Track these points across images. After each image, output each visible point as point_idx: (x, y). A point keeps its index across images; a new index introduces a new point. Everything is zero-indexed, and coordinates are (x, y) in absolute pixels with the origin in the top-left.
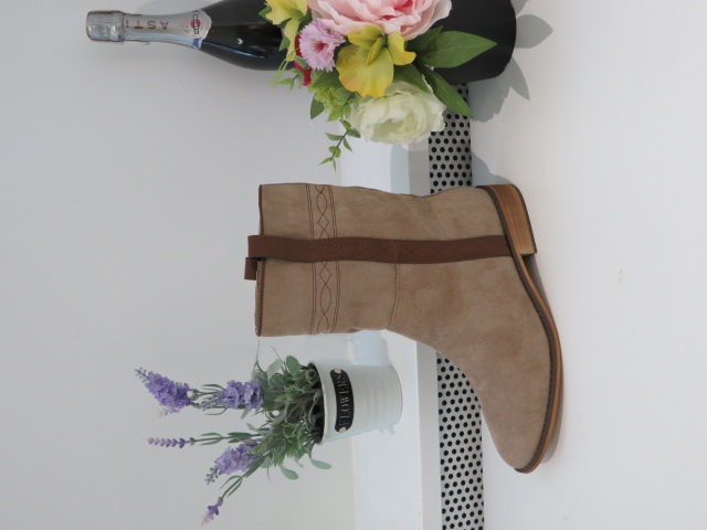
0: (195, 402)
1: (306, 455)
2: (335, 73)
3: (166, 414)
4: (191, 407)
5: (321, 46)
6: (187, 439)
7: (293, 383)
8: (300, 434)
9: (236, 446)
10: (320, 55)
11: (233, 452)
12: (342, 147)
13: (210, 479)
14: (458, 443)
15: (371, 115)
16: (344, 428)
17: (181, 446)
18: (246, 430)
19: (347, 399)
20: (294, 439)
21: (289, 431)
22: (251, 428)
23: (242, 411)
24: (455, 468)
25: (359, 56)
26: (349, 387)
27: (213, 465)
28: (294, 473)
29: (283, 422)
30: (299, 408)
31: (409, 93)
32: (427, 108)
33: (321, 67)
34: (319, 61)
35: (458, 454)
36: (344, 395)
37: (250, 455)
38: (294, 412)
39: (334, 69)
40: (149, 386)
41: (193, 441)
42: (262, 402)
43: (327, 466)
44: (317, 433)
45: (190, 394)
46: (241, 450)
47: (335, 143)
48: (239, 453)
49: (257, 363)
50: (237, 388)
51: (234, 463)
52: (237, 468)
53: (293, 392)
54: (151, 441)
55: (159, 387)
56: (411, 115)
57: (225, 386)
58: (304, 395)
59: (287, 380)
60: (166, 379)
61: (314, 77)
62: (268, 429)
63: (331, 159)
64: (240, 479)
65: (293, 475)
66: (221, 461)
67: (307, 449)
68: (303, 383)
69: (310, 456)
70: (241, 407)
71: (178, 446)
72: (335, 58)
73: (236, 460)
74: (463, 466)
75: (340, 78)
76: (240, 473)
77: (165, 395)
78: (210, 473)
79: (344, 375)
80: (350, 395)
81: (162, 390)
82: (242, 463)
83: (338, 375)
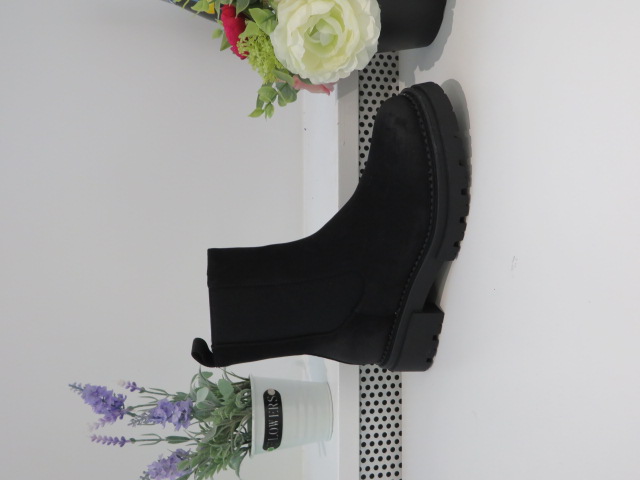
0: (132, 412)
11: (164, 461)
16: (272, 448)
24: (376, 451)
38: (223, 432)
45: (127, 404)
46: (172, 459)
48: (169, 463)
51: (163, 472)
52: (166, 476)
60: (105, 388)
66: (152, 468)
69: (238, 471)
73: (166, 469)
79: (277, 395)
80: (280, 419)
81: (97, 403)
82: (171, 472)
83: (271, 396)
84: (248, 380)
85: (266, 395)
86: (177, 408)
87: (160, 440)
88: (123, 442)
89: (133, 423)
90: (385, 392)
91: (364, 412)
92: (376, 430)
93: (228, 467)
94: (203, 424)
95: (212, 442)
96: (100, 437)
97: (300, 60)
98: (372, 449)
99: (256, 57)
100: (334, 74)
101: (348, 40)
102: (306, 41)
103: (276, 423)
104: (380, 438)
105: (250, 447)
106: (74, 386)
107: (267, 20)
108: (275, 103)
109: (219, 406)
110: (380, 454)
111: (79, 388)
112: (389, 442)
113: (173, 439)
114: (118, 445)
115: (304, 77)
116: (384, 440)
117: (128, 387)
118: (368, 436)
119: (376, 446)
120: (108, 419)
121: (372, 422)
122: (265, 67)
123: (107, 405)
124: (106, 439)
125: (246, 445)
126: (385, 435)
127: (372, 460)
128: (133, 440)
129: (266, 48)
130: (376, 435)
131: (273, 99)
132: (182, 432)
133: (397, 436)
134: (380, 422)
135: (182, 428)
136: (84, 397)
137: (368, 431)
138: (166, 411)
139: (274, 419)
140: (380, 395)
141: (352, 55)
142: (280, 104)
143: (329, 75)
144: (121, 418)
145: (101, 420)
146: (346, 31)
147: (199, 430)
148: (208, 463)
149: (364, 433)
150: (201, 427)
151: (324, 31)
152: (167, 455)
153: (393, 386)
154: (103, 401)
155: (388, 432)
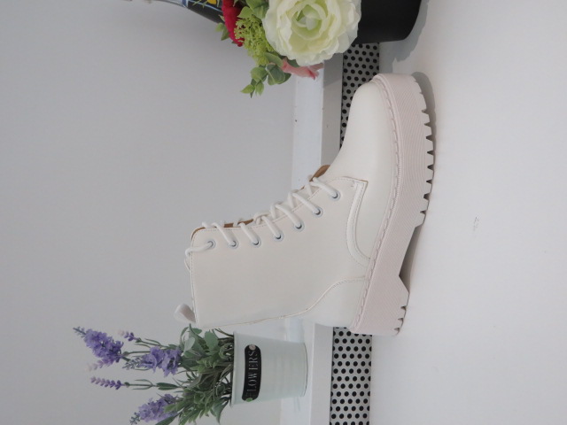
0: (128, 357)
11: (153, 404)
16: (251, 399)
38: (206, 381)
45: (123, 350)
46: (160, 402)
51: (152, 414)
52: (154, 418)
60: (105, 334)
73: (154, 412)
78: (134, 416)
79: (258, 350)
80: (259, 372)
81: (97, 347)
82: (159, 414)
83: (251, 351)
84: (233, 336)
85: (247, 350)
86: (167, 355)
87: (151, 386)
88: (119, 385)
89: (127, 366)
90: (356, 354)
91: (336, 371)
93: (209, 413)
94: (190, 373)
95: (196, 389)
96: (99, 379)
97: (287, 42)
98: (342, 406)
99: (250, 42)
100: (318, 56)
101: (330, 25)
102: (293, 24)
103: (255, 376)
104: (350, 397)
105: (230, 398)
106: (77, 330)
107: (259, 6)
108: (265, 83)
109: (204, 356)
110: (350, 411)
111: (82, 332)
113: (163, 386)
114: (114, 388)
115: (291, 59)
116: (354, 399)
117: (126, 337)
118: (339, 394)
120: (106, 361)
121: (343, 381)
122: (258, 50)
123: (105, 350)
124: (104, 381)
125: (228, 396)
126: (354, 394)
128: (127, 384)
129: (259, 32)
131: (264, 78)
132: (170, 379)
133: (365, 396)
135: (170, 374)
136: (86, 341)
137: (339, 389)
138: (157, 357)
139: (253, 372)
140: (352, 356)
141: (334, 38)
142: (270, 83)
143: (313, 57)
144: (117, 361)
145: (100, 362)
146: (329, 16)
147: (186, 379)
148: (192, 408)
149: (335, 391)
150: (188, 376)
151: (310, 16)
152: (156, 399)
153: (364, 349)
154: (103, 345)
155: (358, 391)
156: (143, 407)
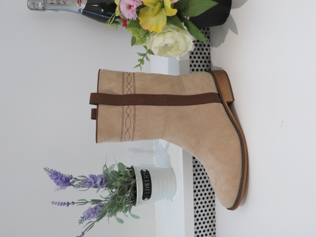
1: (128, 212)
2: (138, 20)
3: (58, 190)
4: (71, 187)
5: (130, 7)
6: (70, 202)
7: (121, 176)
8: (124, 201)
9: (94, 206)
10: (129, 12)
11: (92, 209)
12: (145, 59)
13: (81, 222)
14: (204, 207)
15: (156, 42)
16: (147, 199)
17: (68, 206)
18: (100, 198)
19: (148, 184)
20: (121, 204)
21: (119, 199)
22: (102, 197)
23: (97, 189)
24: (202, 219)
25: (150, 12)
26: (149, 178)
27: (82, 216)
28: (122, 220)
29: (116, 195)
30: (124, 188)
31: (175, 31)
32: (185, 39)
33: (130, 18)
34: (129, 15)
35: (204, 212)
36: (147, 182)
37: (100, 211)
38: (122, 191)
39: (137, 19)
40: (50, 176)
41: (73, 203)
42: (105, 185)
43: (137, 217)
44: (134, 200)
45: (72, 180)
46: (95, 208)
47: (142, 57)
48: (94, 210)
49: (105, 166)
50: (93, 178)
51: (92, 215)
52: (93, 217)
53: (121, 180)
54: (53, 203)
55: (55, 177)
56: (176, 42)
57: (88, 177)
58: (127, 182)
59: (119, 174)
61: (128, 23)
62: (109, 198)
63: (139, 65)
64: (94, 223)
65: (121, 221)
66: (86, 213)
67: (129, 209)
68: (126, 176)
69: (130, 212)
70: (95, 187)
71: (66, 205)
72: (138, 13)
73: (93, 213)
74: (206, 218)
75: (140, 23)
76: (94, 220)
77: (58, 181)
78: (81, 219)
79: (147, 172)
80: (150, 182)
82: (96, 214)
85: (142, 172)
92: (202, 209)
98: (200, 218)
110: (204, 220)
112: (208, 214)
119: (202, 216)
121: (199, 205)
126: (206, 211)
127: (200, 223)
130: (202, 211)
133: (212, 211)
134: (204, 204)
155: (208, 209)
156: (86, 212)
